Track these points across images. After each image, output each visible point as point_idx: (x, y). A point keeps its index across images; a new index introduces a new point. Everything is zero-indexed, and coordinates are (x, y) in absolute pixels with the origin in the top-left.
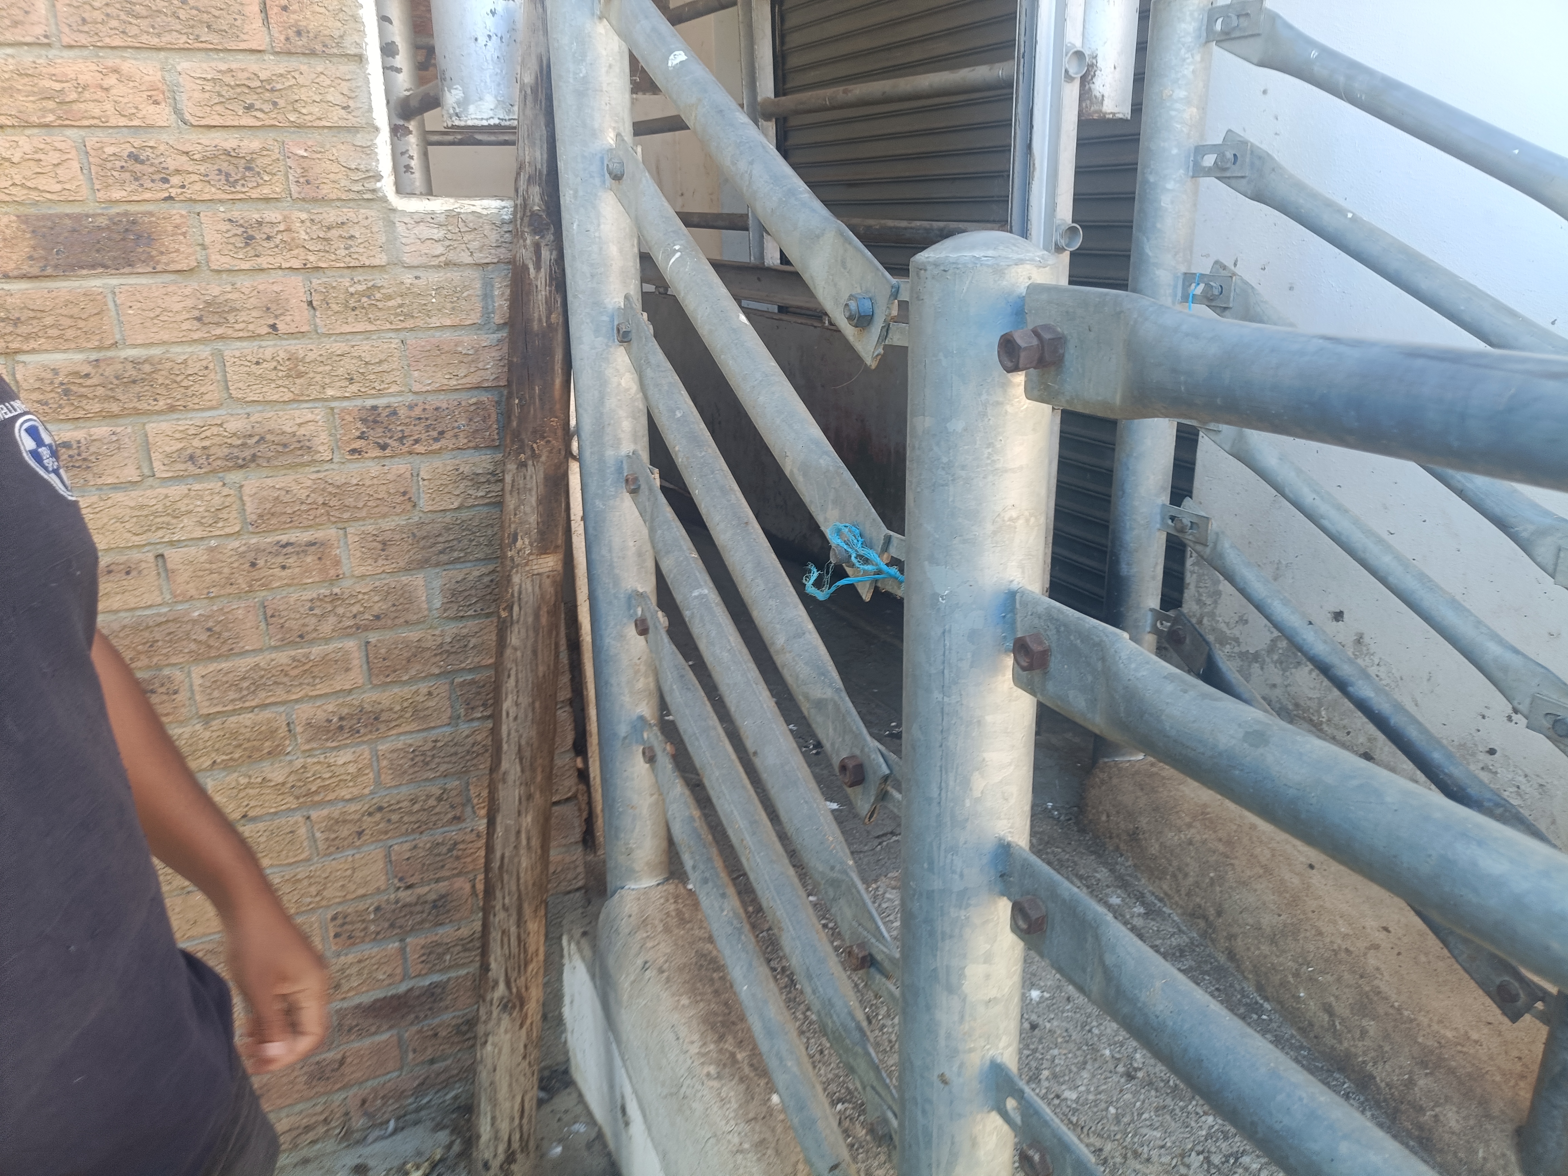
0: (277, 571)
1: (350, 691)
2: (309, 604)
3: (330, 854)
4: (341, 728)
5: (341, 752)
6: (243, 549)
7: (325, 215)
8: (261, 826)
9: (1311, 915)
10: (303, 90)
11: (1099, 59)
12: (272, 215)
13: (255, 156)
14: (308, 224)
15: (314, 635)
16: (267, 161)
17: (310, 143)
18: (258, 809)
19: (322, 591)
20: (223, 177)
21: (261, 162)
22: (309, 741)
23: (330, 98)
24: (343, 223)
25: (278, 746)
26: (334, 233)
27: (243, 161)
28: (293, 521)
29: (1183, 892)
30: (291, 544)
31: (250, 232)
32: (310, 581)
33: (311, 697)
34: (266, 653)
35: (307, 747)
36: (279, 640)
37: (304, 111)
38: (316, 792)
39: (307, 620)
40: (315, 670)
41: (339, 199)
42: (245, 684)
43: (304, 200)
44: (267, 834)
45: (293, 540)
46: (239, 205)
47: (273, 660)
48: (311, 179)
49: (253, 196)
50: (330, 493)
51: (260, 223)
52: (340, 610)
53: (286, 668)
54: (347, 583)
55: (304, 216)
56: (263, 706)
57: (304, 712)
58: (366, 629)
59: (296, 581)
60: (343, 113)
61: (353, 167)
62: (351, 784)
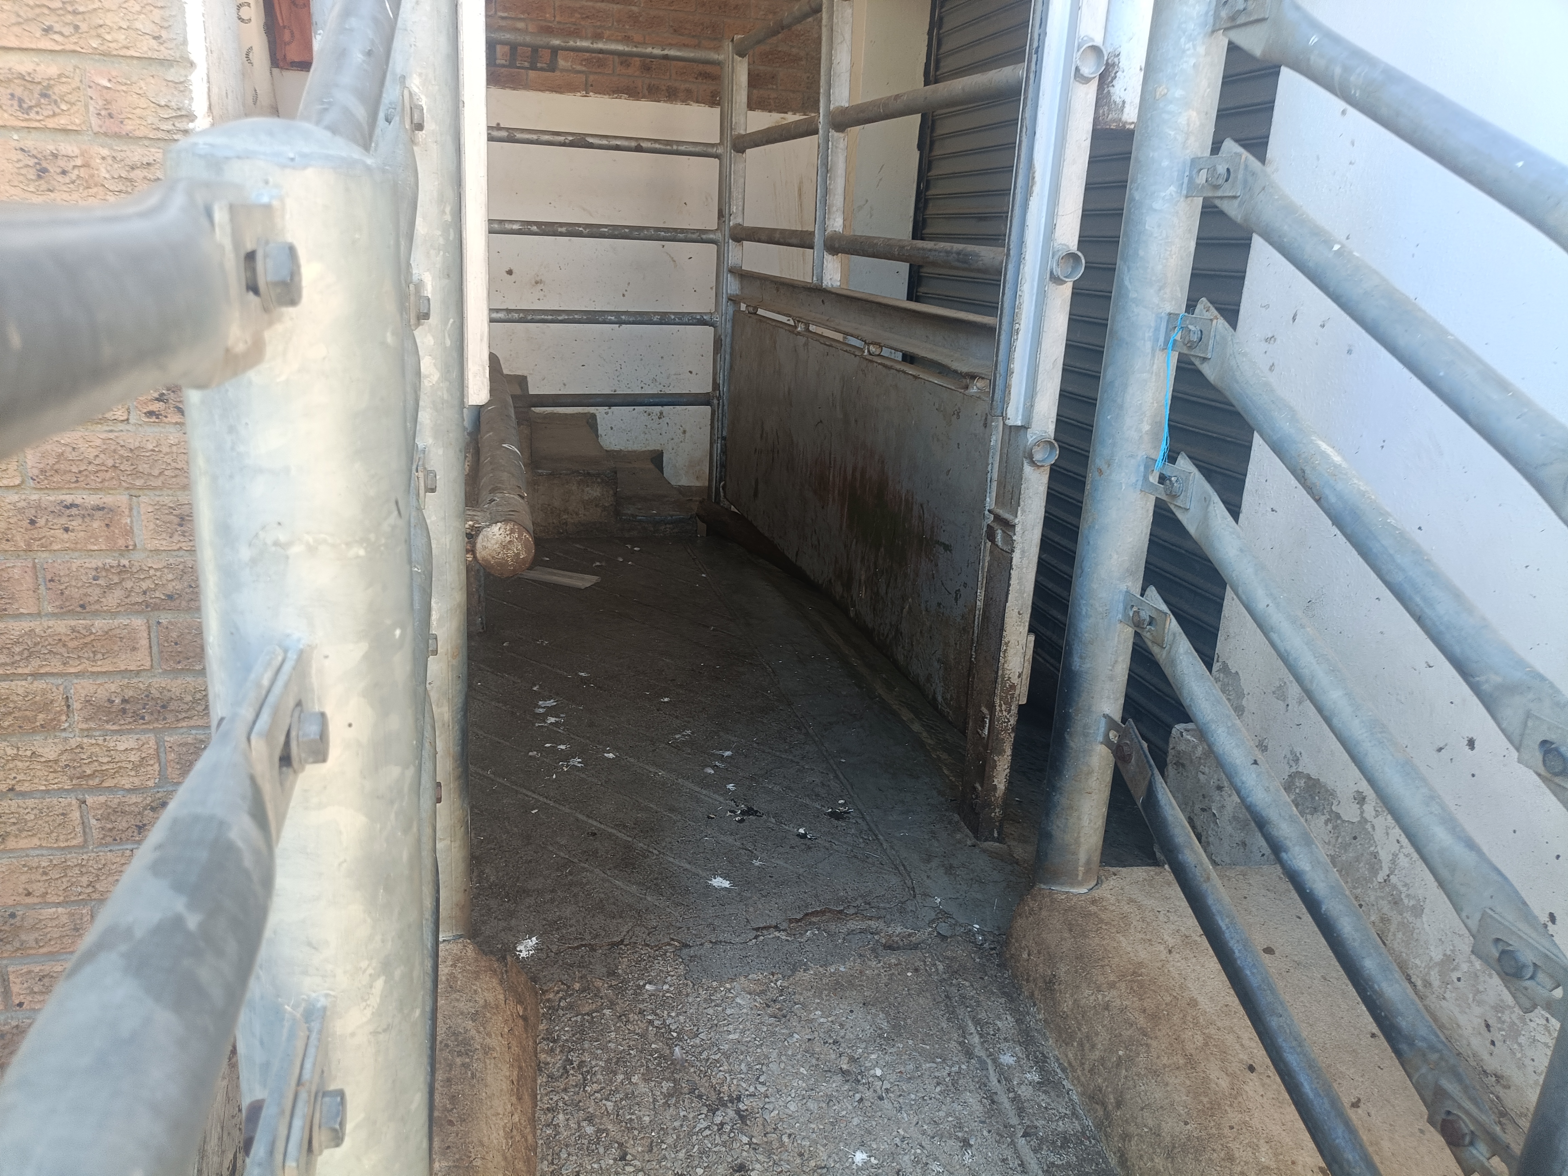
0: (59, 533)
1: (138, 673)
2: (94, 573)
3: (107, 845)
4: (124, 711)
5: (124, 738)
6: (23, 504)
7: (128, 153)
8: (30, 802)
9: (1226, 1131)
10: (109, 15)
11: (1123, 58)
12: (68, 147)
13: (52, 82)
14: (110, 161)
15: (97, 607)
16: (64, 89)
17: (114, 74)
18: (26, 784)
19: (108, 561)
20: (15, 103)
21: (59, 90)
22: (86, 720)
23: (138, 25)
24: (148, 164)
25: (52, 720)
26: (138, 174)
27: (39, 87)
28: (78, 480)
29: (1087, 1067)
30: (77, 506)
31: (44, 164)
32: (96, 548)
33: (93, 673)
34: (44, 619)
35: (85, 726)
36: (57, 607)
37: (108, 37)
38: (92, 776)
39: (89, 590)
40: (98, 645)
41: (146, 138)
42: (17, 649)
43: (106, 134)
44: (36, 811)
45: (78, 501)
46: (34, 134)
47: (49, 627)
48: (114, 113)
49: (50, 126)
50: (122, 456)
51: (55, 156)
52: (129, 584)
53: (64, 638)
54: (137, 556)
55: (105, 152)
56: (35, 676)
57: (83, 688)
58: (156, 608)
59: (79, 546)
60: (154, 43)
61: (163, 103)
62: (133, 773)
